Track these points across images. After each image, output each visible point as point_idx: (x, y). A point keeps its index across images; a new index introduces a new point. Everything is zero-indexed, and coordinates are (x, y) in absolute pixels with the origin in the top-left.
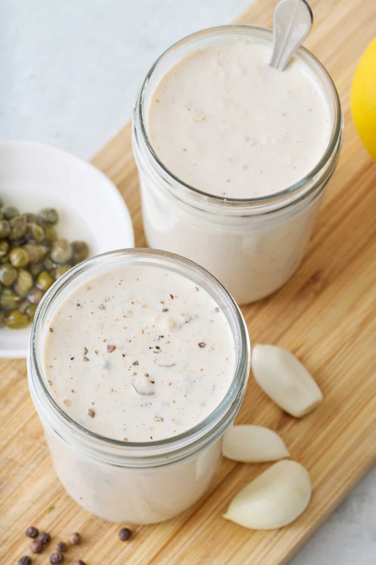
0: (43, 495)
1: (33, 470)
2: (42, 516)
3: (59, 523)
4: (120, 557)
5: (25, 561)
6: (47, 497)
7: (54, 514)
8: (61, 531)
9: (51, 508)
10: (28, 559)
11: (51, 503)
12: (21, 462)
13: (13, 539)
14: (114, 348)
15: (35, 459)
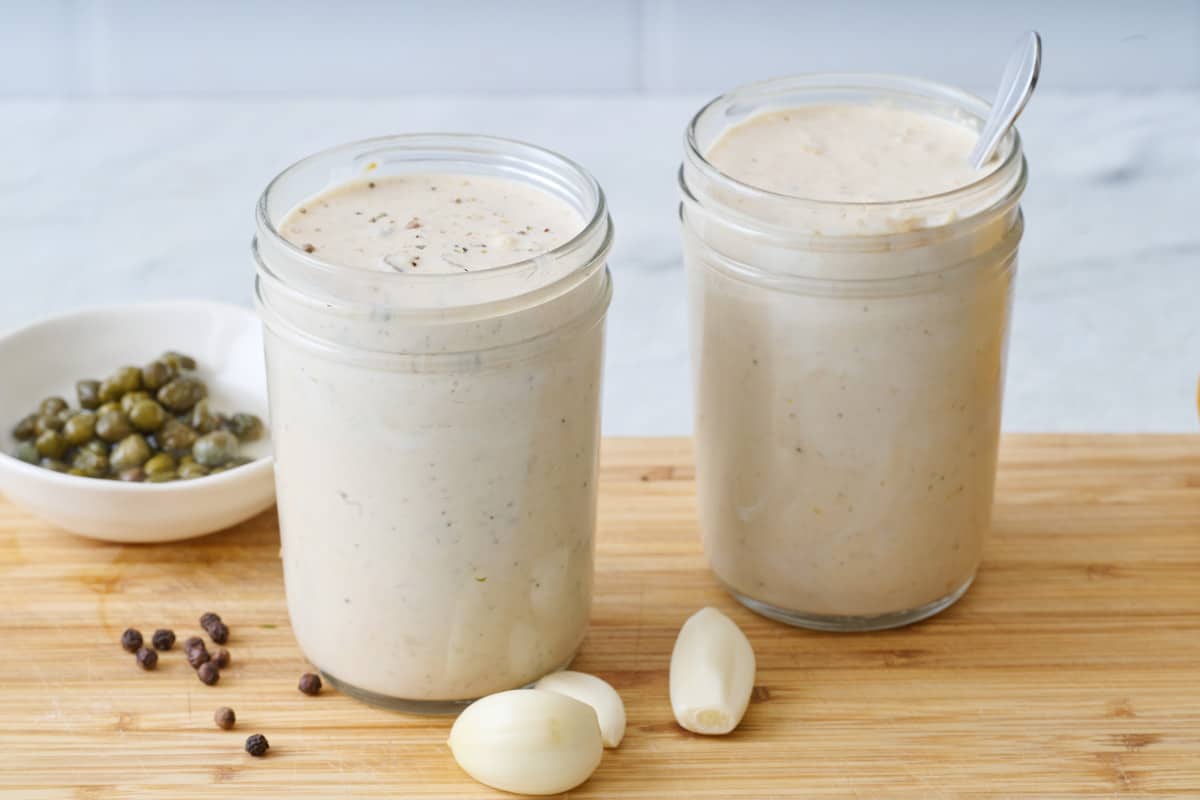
0: (278, 613)
2: (250, 626)
3: (258, 641)
6: (281, 617)
7: (265, 632)
8: (249, 647)
9: (269, 627)
11: (278, 623)
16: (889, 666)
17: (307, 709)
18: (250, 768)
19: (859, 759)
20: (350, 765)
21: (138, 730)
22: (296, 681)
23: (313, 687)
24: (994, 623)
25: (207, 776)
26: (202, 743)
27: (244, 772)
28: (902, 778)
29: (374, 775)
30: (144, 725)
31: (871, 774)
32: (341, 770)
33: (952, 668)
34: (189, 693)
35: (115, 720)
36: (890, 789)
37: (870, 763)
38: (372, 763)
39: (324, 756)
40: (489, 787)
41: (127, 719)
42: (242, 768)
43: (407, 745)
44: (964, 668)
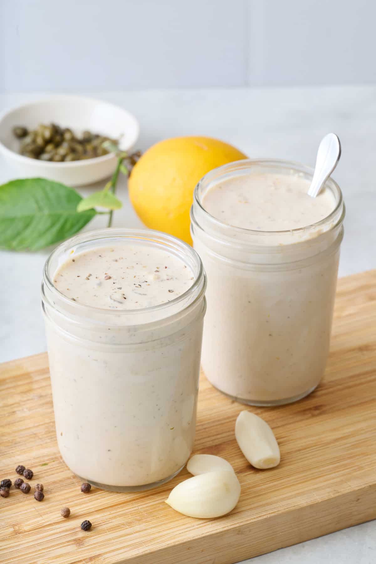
0: (44, 456)
1: (46, 443)
2: (36, 466)
3: (45, 473)
4: (76, 502)
5: (6, 483)
6: (46, 458)
7: (45, 468)
8: (44, 477)
9: (45, 464)
10: (9, 483)
11: (47, 462)
12: (40, 437)
13: (7, 471)
14: (110, 278)
15: (52, 438)
16: (313, 416)
17: (91, 501)
18: (87, 537)
19: (332, 463)
20: (130, 524)
21: (25, 532)
22: (78, 488)
23: (88, 489)
24: (340, 385)
25: (72, 546)
26: (58, 530)
27: (87, 540)
28: (356, 468)
29: (143, 526)
30: (26, 528)
31: (343, 469)
32: (127, 527)
33: (339, 410)
34: (35, 508)
35: (12, 530)
36: (355, 474)
37: (338, 464)
38: (139, 520)
39: (116, 522)
40: (195, 518)
41: (17, 528)
42: (84, 538)
43: (147, 507)
44: (343, 409)
